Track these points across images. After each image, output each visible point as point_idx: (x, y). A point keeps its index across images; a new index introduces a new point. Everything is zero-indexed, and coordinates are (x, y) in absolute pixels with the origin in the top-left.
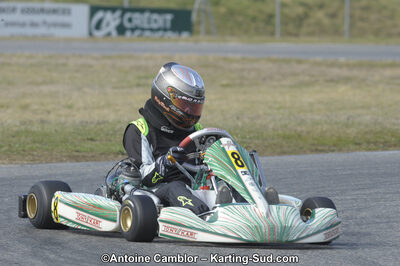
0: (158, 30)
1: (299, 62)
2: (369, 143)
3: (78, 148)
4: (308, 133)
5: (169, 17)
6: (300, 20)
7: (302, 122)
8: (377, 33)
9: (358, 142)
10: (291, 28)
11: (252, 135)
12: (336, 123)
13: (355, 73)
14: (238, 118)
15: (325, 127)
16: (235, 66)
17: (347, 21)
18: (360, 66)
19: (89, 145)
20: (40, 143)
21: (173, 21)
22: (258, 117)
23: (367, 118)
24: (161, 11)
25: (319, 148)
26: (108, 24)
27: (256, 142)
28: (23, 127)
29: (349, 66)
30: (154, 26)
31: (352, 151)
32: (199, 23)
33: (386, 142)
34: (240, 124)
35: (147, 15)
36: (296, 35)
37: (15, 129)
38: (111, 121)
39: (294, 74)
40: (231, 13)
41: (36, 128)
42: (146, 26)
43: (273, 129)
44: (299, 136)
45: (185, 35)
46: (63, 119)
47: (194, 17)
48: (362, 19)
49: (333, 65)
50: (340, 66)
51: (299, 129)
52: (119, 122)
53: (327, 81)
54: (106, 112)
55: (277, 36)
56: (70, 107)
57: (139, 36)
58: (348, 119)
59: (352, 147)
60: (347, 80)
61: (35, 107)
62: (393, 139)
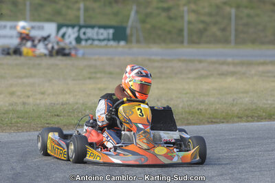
0: (104, 40)
1: (200, 62)
2: (247, 116)
3: (48, 121)
4: (206, 110)
5: (111, 31)
8: (254, 42)
9: (240, 116)
12: (225, 103)
13: (239, 69)
14: (158, 101)
16: (156, 64)
17: (233, 33)
18: (242, 64)
19: (56, 119)
20: (23, 118)
21: (114, 34)
22: (172, 99)
23: (247, 100)
24: (105, 27)
25: (214, 120)
26: (69, 36)
28: (11, 108)
30: (101, 37)
31: (236, 122)
32: (131, 35)
33: (259, 116)
35: (96, 30)
36: (198, 43)
37: (5, 109)
38: (71, 102)
41: (19, 108)
42: (95, 37)
43: (182, 108)
44: (200, 112)
45: (122, 43)
46: (38, 102)
47: (128, 31)
49: (223, 63)
50: (228, 64)
51: (200, 107)
52: (77, 103)
53: (219, 75)
54: (67, 96)
55: (185, 44)
56: (43, 93)
57: (91, 44)
58: (234, 100)
59: (236, 119)
60: (233, 74)
61: (19, 93)
62: (264, 114)
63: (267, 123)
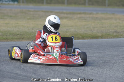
1: (51, 12)
8: (75, 3)
10: (49, 1)
12: (63, 31)
13: (69, 16)
14: (33, 29)
16: (31, 13)
18: (70, 13)
23: (73, 30)
33: (78, 37)
34: (33, 31)
45: (16, 3)
49: (62, 13)
50: (64, 13)
55: (45, 4)
57: (2, 3)
58: (67, 30)
60: (66, 18)
62: (81, 36)
63: (82, 40)
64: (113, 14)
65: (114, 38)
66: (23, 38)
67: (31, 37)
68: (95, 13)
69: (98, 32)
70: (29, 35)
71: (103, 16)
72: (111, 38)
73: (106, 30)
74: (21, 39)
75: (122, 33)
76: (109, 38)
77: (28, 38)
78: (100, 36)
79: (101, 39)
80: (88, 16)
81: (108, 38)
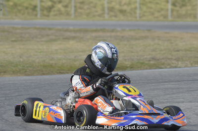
6: (50, 9)
7: (52, 59)
10: (45, 12)
11: (28, 65)
15: (64, 61)
27: (30, 68)
29: (75, 31)
34: (22, 60)
39: (48, 35)
40: (15, 5)
48: (81, 8)
64: (149, 30)
65: (150, 69)
66: (5, 72)
67: (17, 69)
68: (119, 29)
69: (125, 60)
70: (14, 67)
71: (132, 33)
72: (147, 69)
73: (137, 56)
74: (2, 74)
75: (163, 61)
76: (142, 68)
77: (13, 72)
78: (128, 66)
79: (131, 70)
80: (108, 34)
81: (141, 70)
